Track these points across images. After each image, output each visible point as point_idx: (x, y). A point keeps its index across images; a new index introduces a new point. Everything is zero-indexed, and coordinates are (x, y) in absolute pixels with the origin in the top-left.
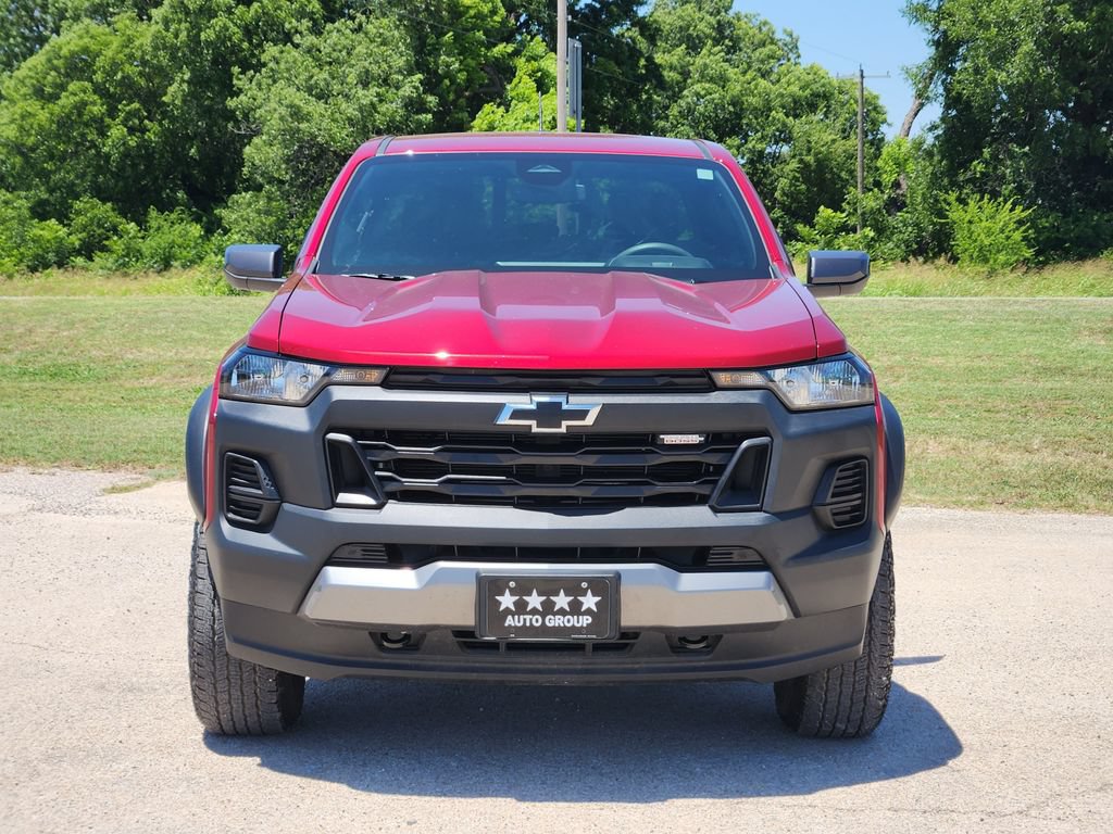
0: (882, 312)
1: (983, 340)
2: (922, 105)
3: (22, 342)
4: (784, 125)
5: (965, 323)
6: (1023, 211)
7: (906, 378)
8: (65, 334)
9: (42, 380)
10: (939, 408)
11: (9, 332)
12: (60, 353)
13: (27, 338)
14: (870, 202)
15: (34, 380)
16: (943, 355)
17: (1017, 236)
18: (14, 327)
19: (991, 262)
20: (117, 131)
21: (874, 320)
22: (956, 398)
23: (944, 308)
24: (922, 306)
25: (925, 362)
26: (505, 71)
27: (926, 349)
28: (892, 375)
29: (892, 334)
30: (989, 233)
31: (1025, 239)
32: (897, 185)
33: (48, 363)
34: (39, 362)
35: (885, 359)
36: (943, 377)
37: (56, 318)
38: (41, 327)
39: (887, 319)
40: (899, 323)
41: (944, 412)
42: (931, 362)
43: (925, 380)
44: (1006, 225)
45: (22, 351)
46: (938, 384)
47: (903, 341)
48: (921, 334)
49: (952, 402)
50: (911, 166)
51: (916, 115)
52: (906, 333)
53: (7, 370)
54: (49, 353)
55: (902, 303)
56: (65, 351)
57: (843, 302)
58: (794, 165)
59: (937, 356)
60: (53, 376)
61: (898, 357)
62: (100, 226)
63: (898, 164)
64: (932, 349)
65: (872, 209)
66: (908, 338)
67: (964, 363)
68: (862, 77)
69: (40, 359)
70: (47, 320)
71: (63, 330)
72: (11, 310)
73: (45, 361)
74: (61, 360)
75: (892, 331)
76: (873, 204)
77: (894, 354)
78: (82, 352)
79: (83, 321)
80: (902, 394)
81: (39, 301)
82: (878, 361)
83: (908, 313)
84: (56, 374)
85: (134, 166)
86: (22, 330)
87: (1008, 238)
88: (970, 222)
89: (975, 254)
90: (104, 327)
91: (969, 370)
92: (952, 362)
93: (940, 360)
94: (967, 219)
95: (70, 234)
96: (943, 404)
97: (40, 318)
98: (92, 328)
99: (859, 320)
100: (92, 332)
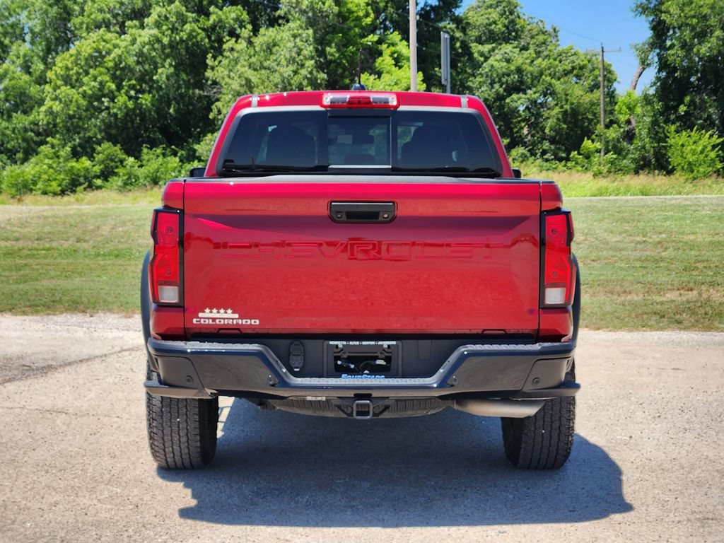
0: (648, 206)
1: (718, 223)
2: (644, 69)
3: (94, 235)
4: (550, 84)
5: (704, 212)
6: (718, 138)
7: (671, 249)
8: (121, 229)
9: (110, 259)
10: (698, 268)
11: (84, 229)
12: (119, 242)
13: (97, 233)
14: (612, 133)
15: (105, 260)
16: (693, 233)
17: (713, 155)
18: (88, 225)
19: (695, 171)
20: (121, 99)
21: (643, 211)
22: (707, 261)
23: (689, 203)
24: (673, 202)
25: (682, 238)
26: (375, 53)
27: (681, 230)
28: (662, 247)
29: (657, 220)
30: (694, 153)
31: (718, 156)
32: (629, 122)
33: (112, 248)
34: (107, 247)
35: (655, 237)
36: (696, 248)
37: (112, 219)
38: (105, 225)
39: (652, 211)
40: (661, 213)
41: (702, 271)
42: (686, 238)
43: (684, 250)
44: (705, 147)
45: (94, 241)
46: (693, 253)
47: (665, 224)
48: (676, 220)
49: (705, 264)
50: (639, 110)
51: (640, 75)
52: (666, 219)
53: (87, 253)
54: (112, 241)
55: (660, 200)
56: (122, 240)
57: (621, 200)
58: (557, 110)
59: (689, 234)
60: (117, 256)
61: (664, 236)
62: (112, 160)
63: (629, 109)
64: (686, 230)
65: (613, 138)
66: (668, 223)
67: (708, 239)
68: (603, 51)
69: (106, 245)
70: (107, 220)
71: (119, 227)
72: (83, 215)
73: (110, 246)
74: (120, 246)
75: (657, 218)
76: (614, 135)
77: (661, 233)
78: (133, 240)
79: (130, 221)
80: (671, 260)
81: (100, 209)
82: (650, 238)
83: (666, 207)
84: (118, 255)
85: (132, 121)
86: (92, 228)
87: (707, 156)
88: (683, 145)
89: (686, 167)
90: (144, 224)
91: (711, 243)
92: (700, 238)
93: (692, 237)
94: (680, 143)
95: (94, 166)
96: (700, 266)
97: (103, 219)
98: (137, 225)
99: (634, 211)
100: (137, 228)
